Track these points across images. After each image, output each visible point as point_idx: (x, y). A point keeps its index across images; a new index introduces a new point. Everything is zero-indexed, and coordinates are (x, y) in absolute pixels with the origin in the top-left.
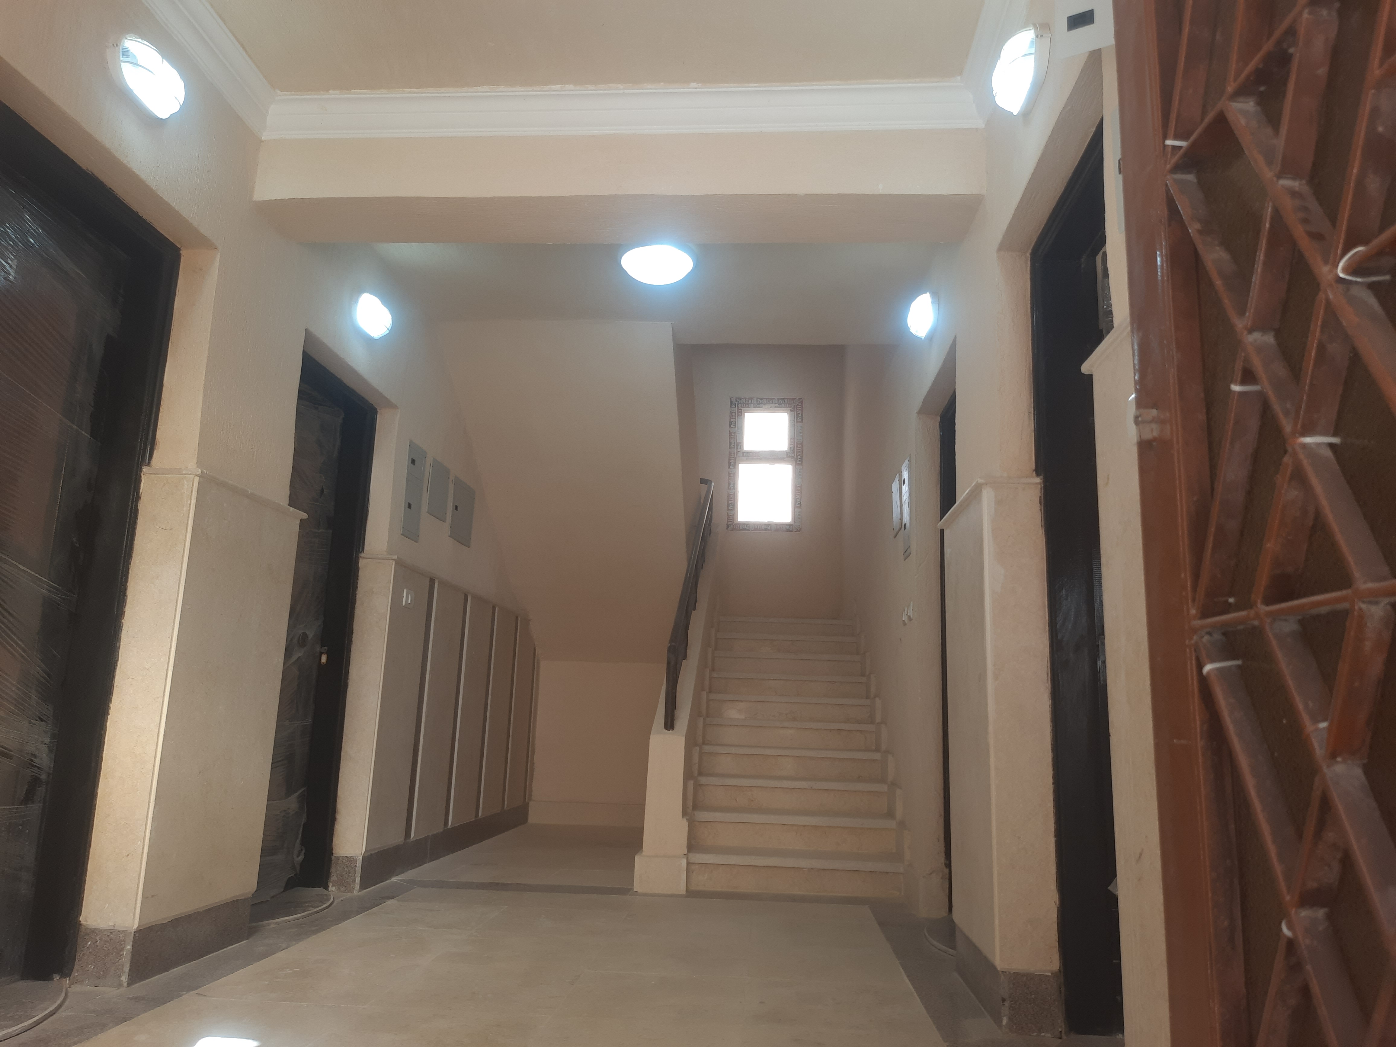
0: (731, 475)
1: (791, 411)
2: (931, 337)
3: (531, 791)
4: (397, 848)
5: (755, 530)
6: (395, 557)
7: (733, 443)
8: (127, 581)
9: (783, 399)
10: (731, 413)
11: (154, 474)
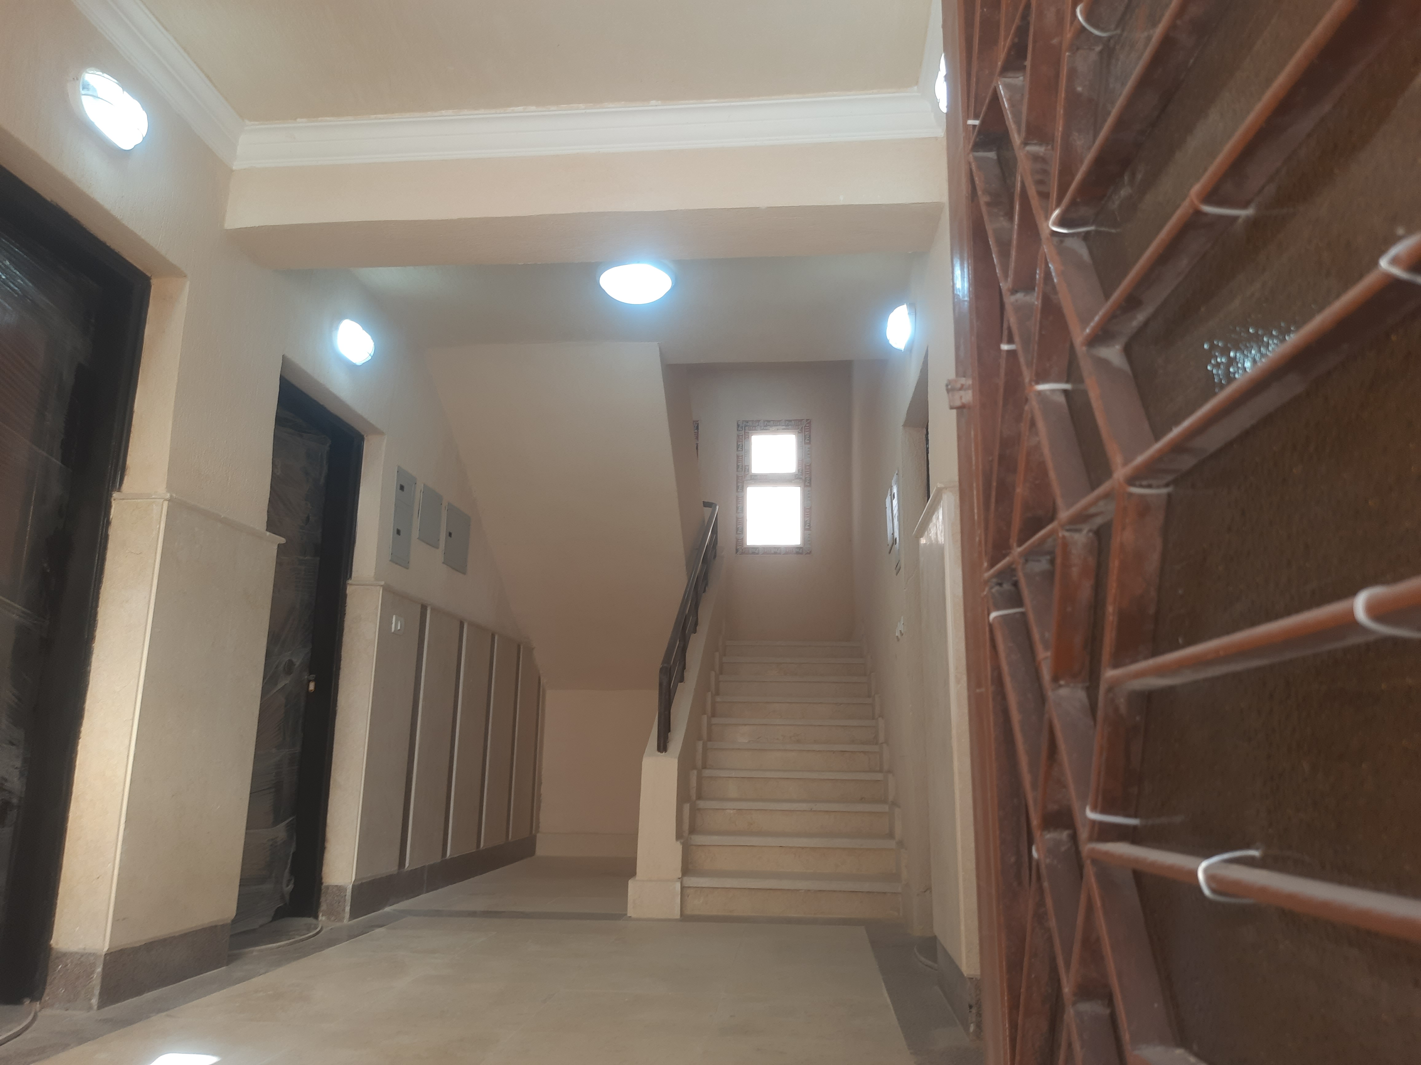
0: (740, 499)
1: (799, 433)
2: (910, 348)
3: (538, 823)
4: (389, 879)
5: (765, 553)
6: (383, 583)
7: (740, 466)
8: (97, 606)
9: (790, 421)
10: (738, 436)
11: (123, 499)
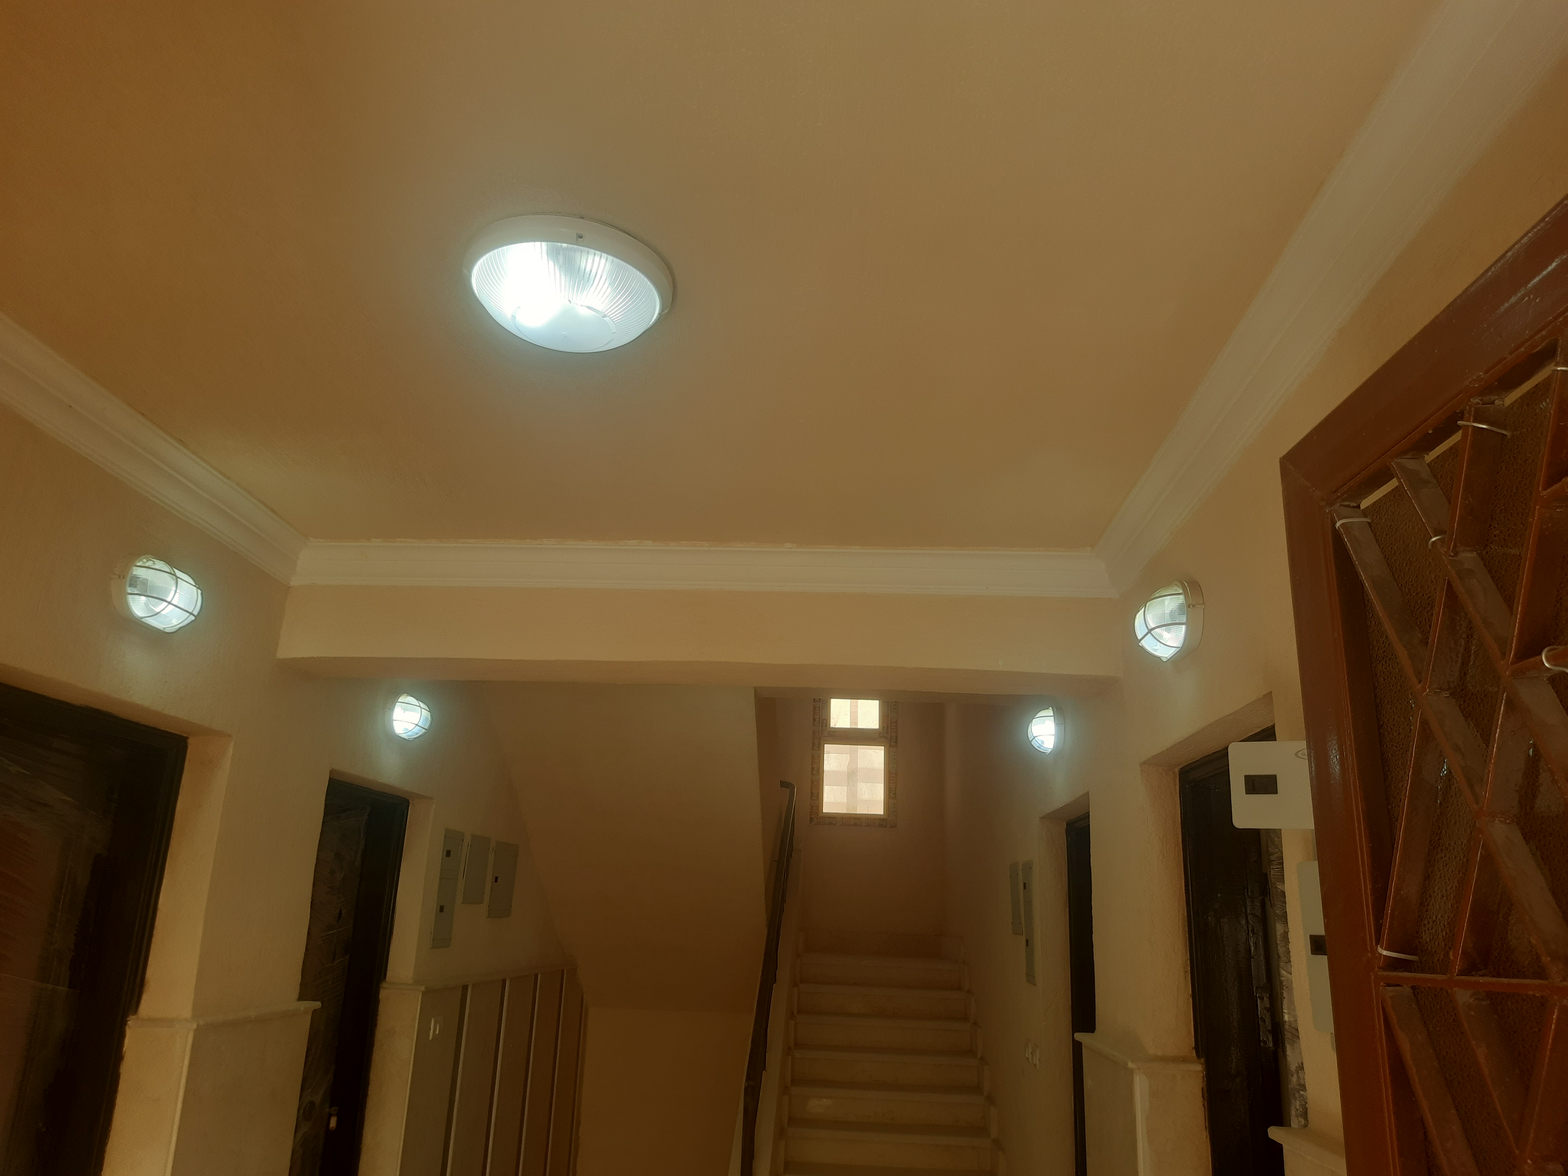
0: (816, 758)
2: (1057, 752)
3: (575, 1170)
5: (843, 824)
6: (422, 986)
7: (817, 719)
8: (102, 1167)
11: (139, 1023)
